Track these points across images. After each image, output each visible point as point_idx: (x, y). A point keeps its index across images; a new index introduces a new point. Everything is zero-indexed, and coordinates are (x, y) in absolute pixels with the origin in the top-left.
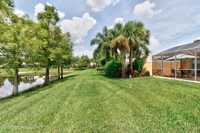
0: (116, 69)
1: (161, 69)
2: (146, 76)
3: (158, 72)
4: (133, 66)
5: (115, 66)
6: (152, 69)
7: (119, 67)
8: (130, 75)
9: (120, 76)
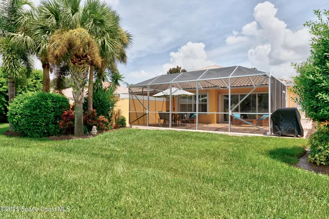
0: (52, 115)
1: (147, 112)
2: (121, 127)
3: (138, 119)
4: (93, 105)
5: (50, 104)
6: (128, 112)
7: (61, 107)
8: (95, 127)
9: (68, 132)
